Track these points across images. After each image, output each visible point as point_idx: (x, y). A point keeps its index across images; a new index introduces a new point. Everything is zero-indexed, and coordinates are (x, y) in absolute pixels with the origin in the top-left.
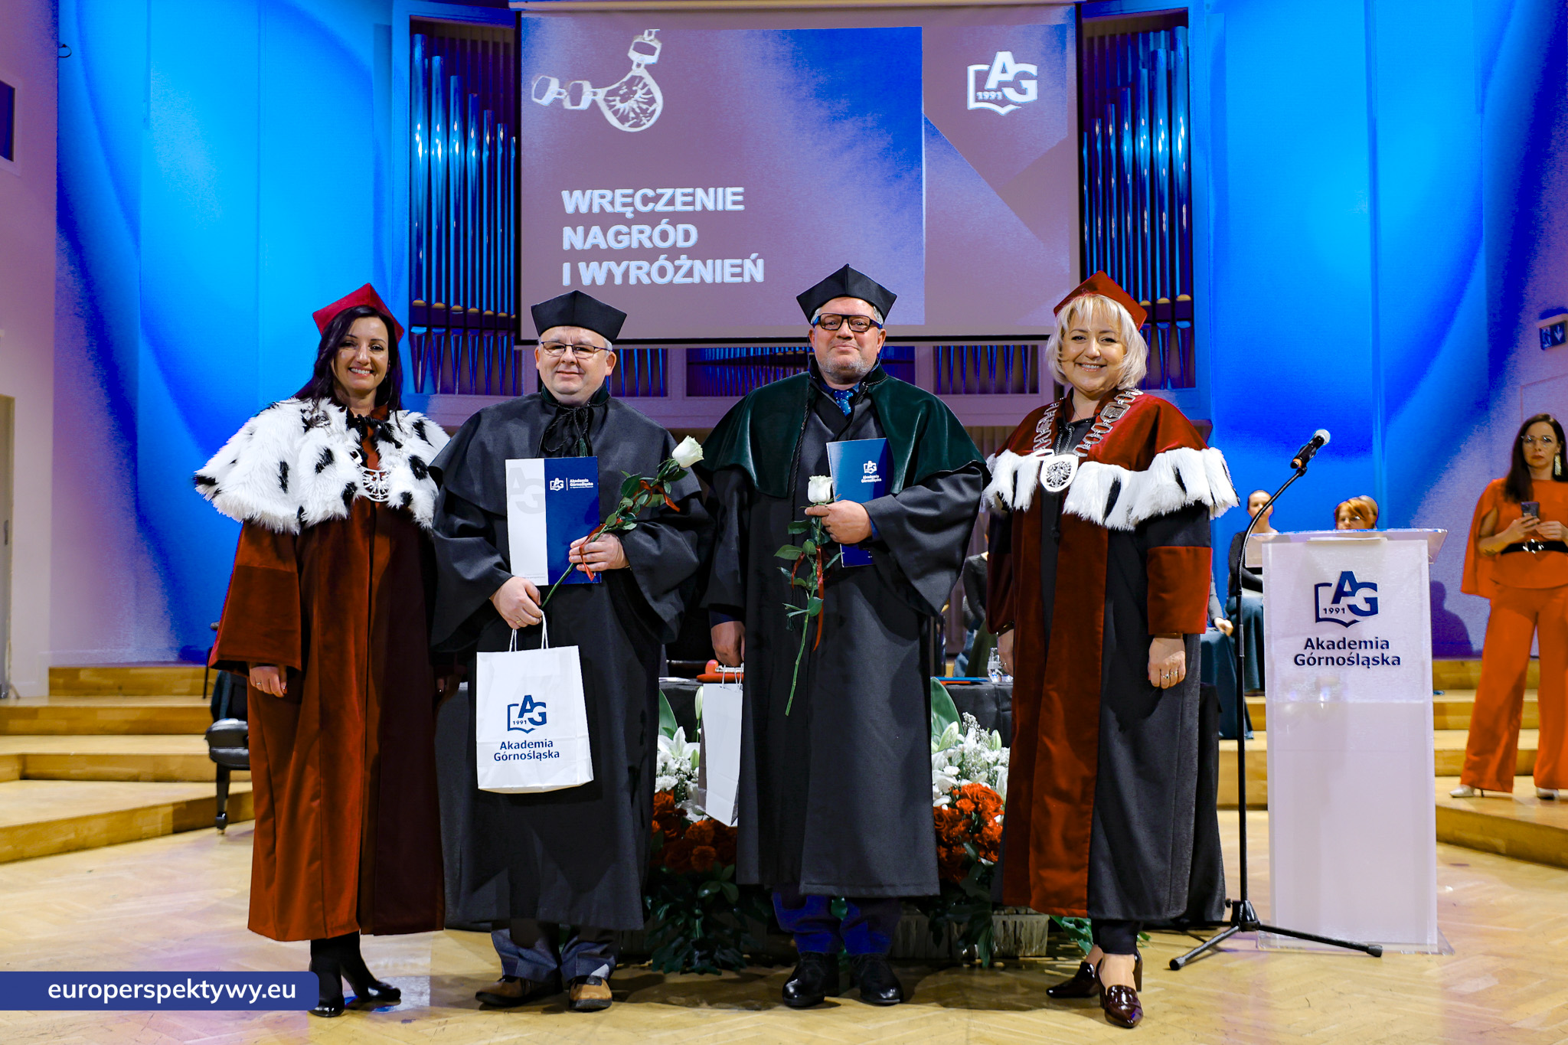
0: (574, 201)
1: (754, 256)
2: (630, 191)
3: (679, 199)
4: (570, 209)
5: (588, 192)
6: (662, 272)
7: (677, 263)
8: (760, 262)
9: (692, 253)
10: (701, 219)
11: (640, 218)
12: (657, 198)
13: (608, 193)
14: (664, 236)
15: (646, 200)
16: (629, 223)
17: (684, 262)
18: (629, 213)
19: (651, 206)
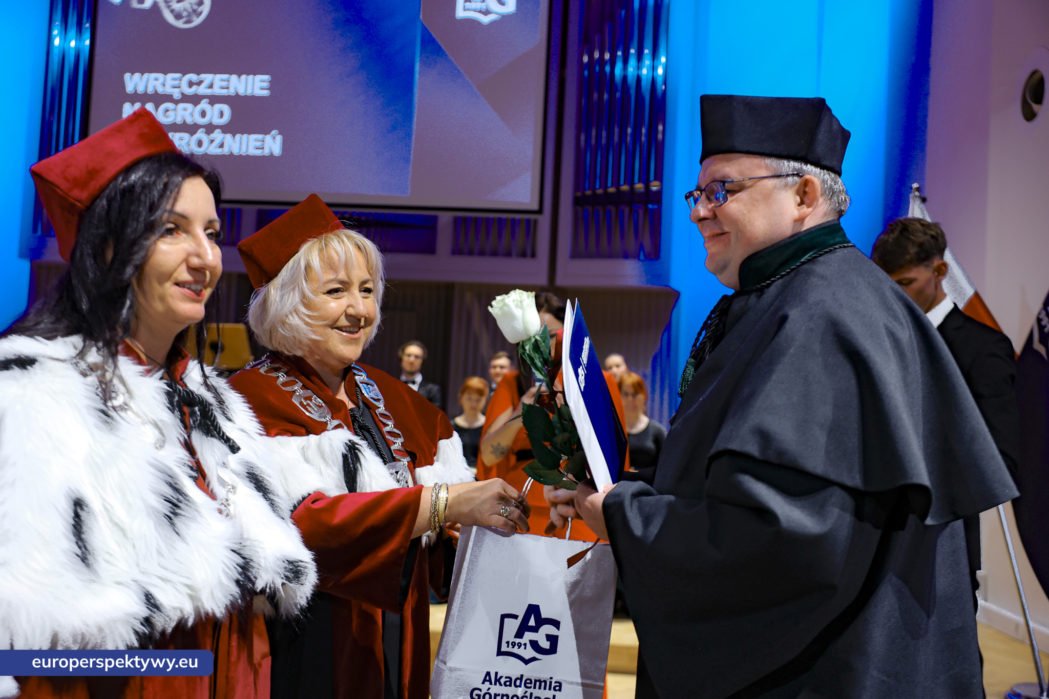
0: (134, 82)
1: (274, 132)
2: (178, 75)
3: (217, 84)
4: (129, 89)
5: (146, 75)
6: (200, 144)
7: (213, 136)
8: (279, 138)
9: (225, 129)
10: (234, 101)
11: (185, 98)
12: (199, 83)
13: (160, 76)
14: (203, 114)
15: (191, 84)
16: (176, 102)
17: (217, 135)
18: (177, 95)
19: (194, 88)
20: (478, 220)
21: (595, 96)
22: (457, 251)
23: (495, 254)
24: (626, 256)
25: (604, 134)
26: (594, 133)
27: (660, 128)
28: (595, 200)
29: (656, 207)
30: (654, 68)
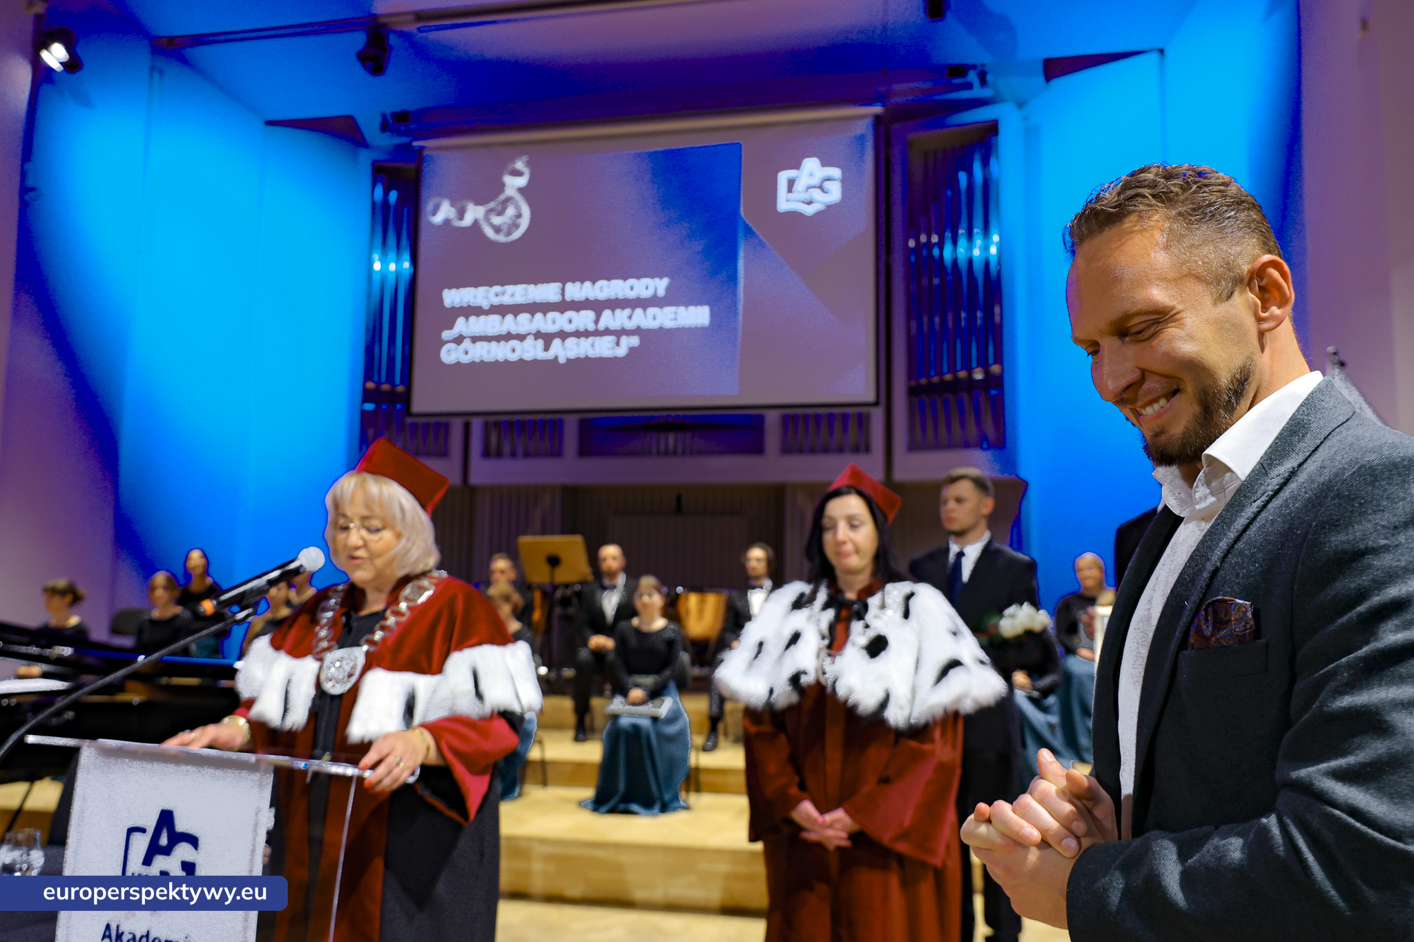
20: (806, 417)
21: (925, 282)
22: (786, 450)
23: (826, 450)
24: (967, 445)
25: (937, 320)
26: (925, 319)
27: (997, 310)
28: (931, 389)
29: (997, 392)
30: (986, 248)
